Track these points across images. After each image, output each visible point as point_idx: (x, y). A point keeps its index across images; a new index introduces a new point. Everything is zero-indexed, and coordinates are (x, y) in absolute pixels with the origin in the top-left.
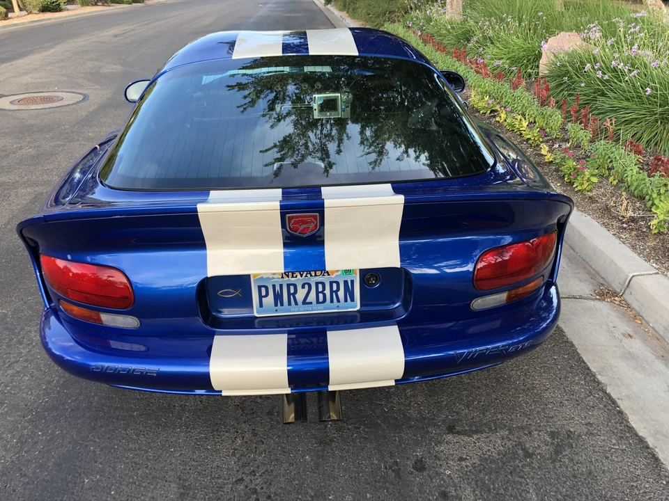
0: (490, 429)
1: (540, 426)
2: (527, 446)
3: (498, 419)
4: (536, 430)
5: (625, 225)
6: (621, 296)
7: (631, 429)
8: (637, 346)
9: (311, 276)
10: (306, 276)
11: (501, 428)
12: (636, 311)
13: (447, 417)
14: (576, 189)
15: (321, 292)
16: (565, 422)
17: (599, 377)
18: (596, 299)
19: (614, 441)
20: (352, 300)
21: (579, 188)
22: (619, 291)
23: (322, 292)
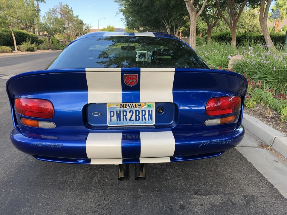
0: (215, 194)
1: (238, 193)
2: (233, 200)
3: (219, 190)
4: (236, 195)
5: (270, 120)
6: (271, 146)
7: (281, 195)
8: (280, 165)
9: (134, 107)
10: (131, 107)
11: (220, 193)
12: (278, 152)
13: (194, 188)
14: (247, 107)
15: (138, 115)
16: (250, 192)
17: (264, 176)
18: (260, 148)
19: (274, 200)
20: (152, 120)
21: (248, 106)
22: (270, 145)
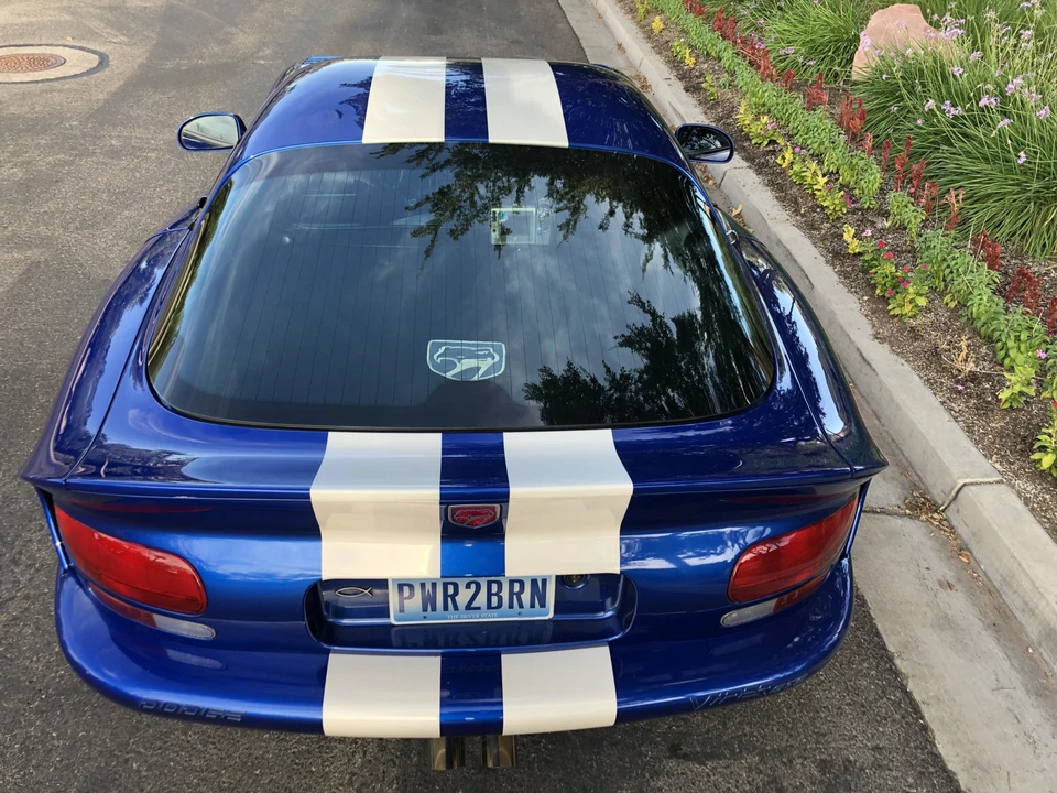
0: (732, 751)
1: (805, 750)
2: (785, 784)
3: (745, 735)
4: (799, 757)
5: (960, 388)
6: (943, 511)
7: (937, 759)
8: (958, 604)
11: (749, 752)
12: (962, 540)
14: (892, 313)
15: (495, 594)
16: (842, 744)
17: (898, 662)
18: (905, 515)
19: (911, 780)
20: (543, 605)
21: (897, 311)
22: (940, 502)
23: (497, 594)
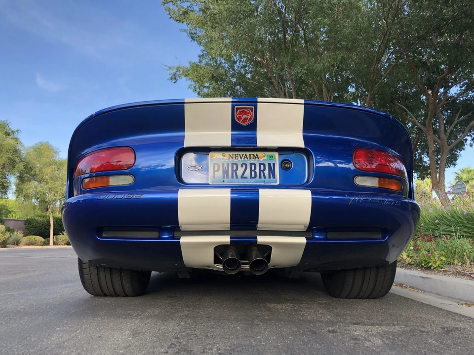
9: (247, 159)
10: (244, 159)
18: (463, 306)
20: (274, 177)
23: (254, 170)
